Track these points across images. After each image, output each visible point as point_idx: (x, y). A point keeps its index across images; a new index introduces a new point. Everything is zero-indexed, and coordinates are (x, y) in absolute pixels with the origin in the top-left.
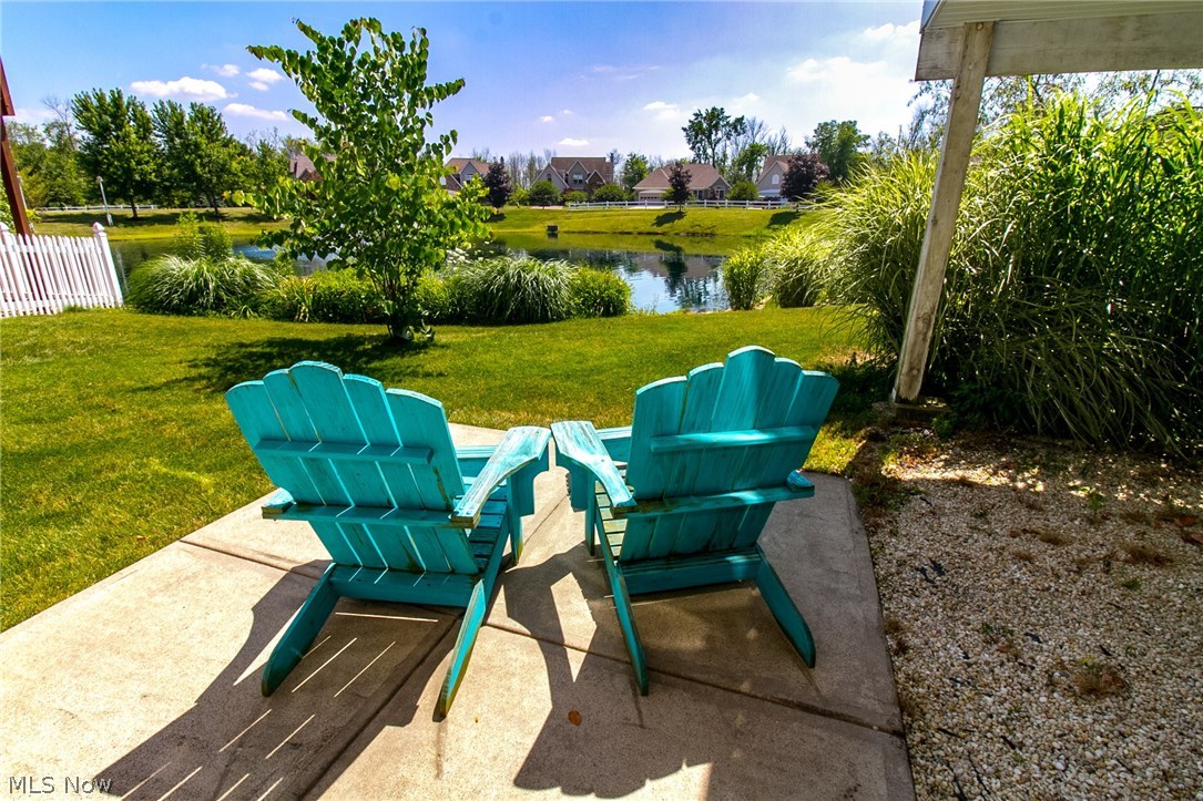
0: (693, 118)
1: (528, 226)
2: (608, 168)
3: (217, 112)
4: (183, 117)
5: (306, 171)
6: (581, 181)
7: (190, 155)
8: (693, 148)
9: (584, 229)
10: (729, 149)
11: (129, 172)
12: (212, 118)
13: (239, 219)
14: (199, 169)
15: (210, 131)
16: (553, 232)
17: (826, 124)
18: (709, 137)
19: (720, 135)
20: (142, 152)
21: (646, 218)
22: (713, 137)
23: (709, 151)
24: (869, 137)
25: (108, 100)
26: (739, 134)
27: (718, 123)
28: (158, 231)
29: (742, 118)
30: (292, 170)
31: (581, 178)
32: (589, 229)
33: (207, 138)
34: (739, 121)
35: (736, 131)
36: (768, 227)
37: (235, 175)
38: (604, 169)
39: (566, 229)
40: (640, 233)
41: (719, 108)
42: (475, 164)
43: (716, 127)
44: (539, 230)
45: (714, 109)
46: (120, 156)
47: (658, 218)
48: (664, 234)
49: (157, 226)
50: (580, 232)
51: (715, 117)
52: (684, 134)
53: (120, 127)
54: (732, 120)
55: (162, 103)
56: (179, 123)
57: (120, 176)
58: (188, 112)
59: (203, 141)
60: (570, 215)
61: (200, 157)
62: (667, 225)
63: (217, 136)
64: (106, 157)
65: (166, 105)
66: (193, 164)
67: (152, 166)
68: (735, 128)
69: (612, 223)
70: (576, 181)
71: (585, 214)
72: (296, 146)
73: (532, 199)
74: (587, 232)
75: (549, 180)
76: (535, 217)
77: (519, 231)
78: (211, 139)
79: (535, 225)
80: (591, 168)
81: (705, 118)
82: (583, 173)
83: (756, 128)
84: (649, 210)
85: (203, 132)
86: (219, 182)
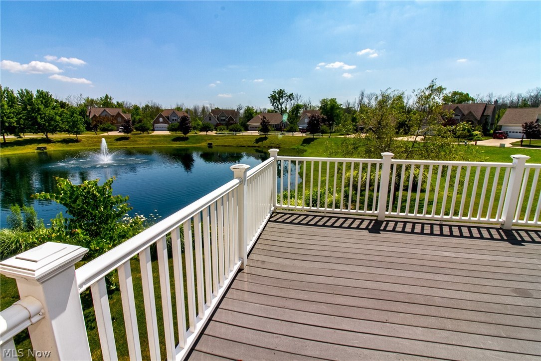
0: (272, 93)
1: (199, 143)
2: (236, 114)
4: (32, 96)
5: (95, 115)
6: (224, 120)
7: (35, 113)
8: (273, 105)
9: (224, 144)
10: (288, 106)
12: (47, 96)
13: (59, 142)
14: (39, 120)
15: (46, 102)
17: (325, 99)
18: (279, 101)
19: (284, 100)
20: (10, 113)
21: (252, 139)
22: (281, 101)
23: (279, 107)
24: (342, 105)
26: (291, 100)
27: (282, 95)
30: (88, 114)
31: (224, 118)
32: (226, 144)
33: (45, 105)
34: (291, 95)
35: (290, 99)
36: (302, 145)
37: (58, 122)
38: (235, 115)
39: (216, 144)
40: (248, 146)
41: (283, 89)
42: (176, 112)
43: (282, 97)
45: (281, 90)
47: (256, 140)
48: (259, 147)
50: (222, 146)
51: (281, 93)
52: (269, 99)
54: (288, 94)
55: (22, 90)
56: (30, 99)
58: (34, 94)
59: (42, 107)
60: (217, 137)
61: (40, 114)
62: (260, 143)
63: (50, 104)
65: (24, 91)
66: (36, 117)
67: (15, 119)
68: (290, 97)
69: (236, 142)
70: (222, 120)
71: (225, 137)
72: (91, 103)
73: (201, 130)
74: (225, 146)
75: (210, 120)
76: (202, 138)
77: (195, 145)
78: (46, 106)
79: (202, 142)
80: (228, 114)
81: (277, 93)
82: (225, 116)
83: (299, 97)
84: (253, 136)
85: (42, 103)
86: (50, 125)
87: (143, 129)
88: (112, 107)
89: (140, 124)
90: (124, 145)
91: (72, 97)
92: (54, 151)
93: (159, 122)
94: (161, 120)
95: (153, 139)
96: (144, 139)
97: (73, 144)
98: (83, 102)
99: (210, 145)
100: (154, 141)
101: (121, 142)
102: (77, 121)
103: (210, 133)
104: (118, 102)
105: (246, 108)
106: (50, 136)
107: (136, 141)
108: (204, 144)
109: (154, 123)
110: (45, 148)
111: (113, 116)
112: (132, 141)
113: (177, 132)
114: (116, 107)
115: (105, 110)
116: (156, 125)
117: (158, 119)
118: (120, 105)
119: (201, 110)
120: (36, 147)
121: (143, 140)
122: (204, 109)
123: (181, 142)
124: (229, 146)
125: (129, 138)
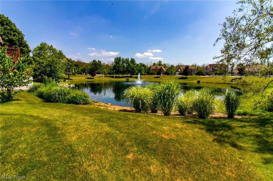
1: (193, 80)
3: (135, 59)
5: (153, 69)
9: (208, 82)
11: (119, 69)
14: (129, 69)
16: (199, 82)
20: (121, 66)
21: (229, 79)
25: (119, 58)
28: (120, 79)
30: (151, 69)
32: (209, 82)
39: (202, 82)
44: (195, 81)
46: (118, 67)
47: (232, 80)
49: (121, 78)
50: (206, 83)
53: (119, 62)
56: (128, 61)
57: (117, 70)
58: (130, 60)
60: (205, 78)
63: (134, 63)
64: (116, 67)
65: (127, 59)
67: (122, 68)
69: (217, 80)
70: (215, 70)
71: (210, 78)
74: (209, 83)
75: (207, 70)
76: (196, 78)
78: (132, 64)
79: (194, 80)
82: (218, 68)
86: (132, 71)
90: (156, 80)
91: (148, 63)
93: (178, 72)
101: (156, 79)
107: (162, 78)
110: (129, 79)
111: (159, 69)
114: (162, 65)
115: (157, 67)
116: (176, 73)
117: (178, 70)
120: (126, 79)
121: (165, 78)
123: (182, 80)
124: (211, 83)
125: (160, 77)
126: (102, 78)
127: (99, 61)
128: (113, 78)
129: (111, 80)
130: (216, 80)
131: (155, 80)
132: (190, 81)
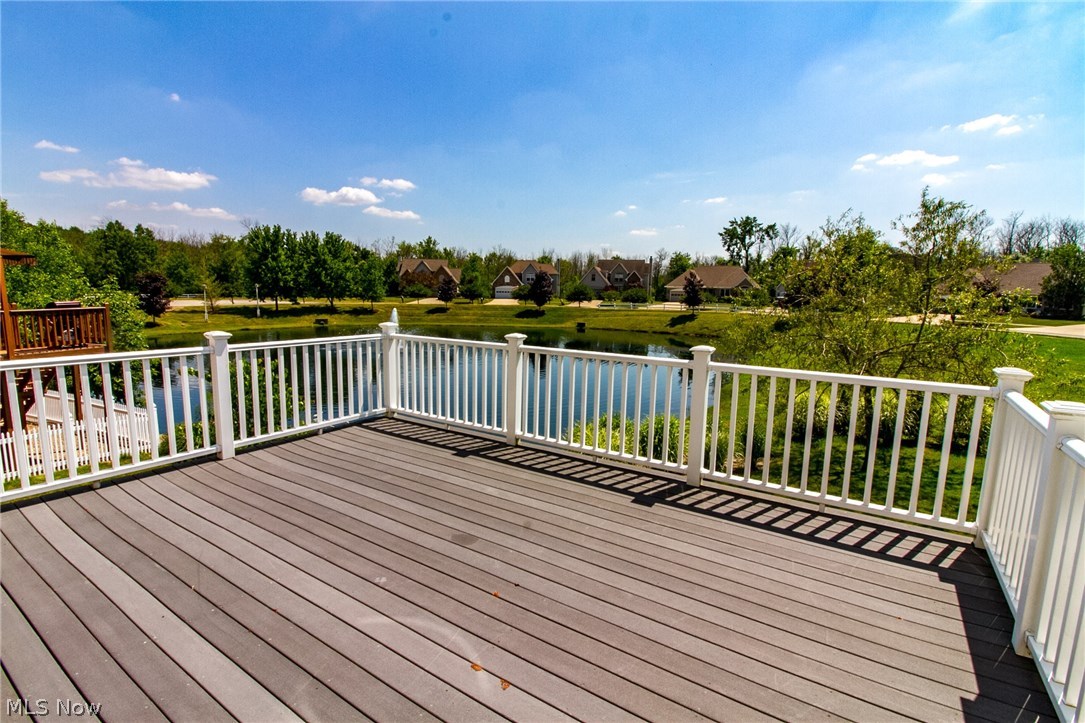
0: (728, 226)
1: (562, 322)
2: (647, 268)
4: (317, 241)
5: (407, 271)
6: (621, 280)
7: (319, 268)
8: (728, 250)
9: (607, 327)
10: (763, 250)
11: (276, 280)
12: (339, 241)
13: (347, 312)
14: (323, 278)
15: (335, 251)
18: (743, 241)
19: (753, 239)
20: (287, 267)
21: (663, 319)
22: (747, 241)
23: (743, 253)
25: (272, 231)
26: (772, 239)
27: (751, 229)
28: (288, 322)
29: (774, 225)
30: (398, 270)
31: (621, 276)
32: (611, 327)
33: (333, 256)
34: (772, 227)
35: (769, 235)
37: (348, 281)
38: (643, 269)
39: (592, 326)
40: (655, 332)
41: (752, 217)
42: (536, 265)
43: (750, 233)
45: (748, 218)
46: (271, 270)
47: (673, 319)
48: (675, 334)
49: (289, 318)
50: (604, 329)
51: (748, 225)
52: (721, 238)
53: (276, 250)
54: (765, 227)
55: (307, 233)
56: (316, 246)
57: (270, 284)
58: (322, 238)
59: (328, 258)
60: (599, 313)
61: (326, 269)
62: (679, 326)
63: (341, 253)
64: (263, 270)
65: (310, 234)
66: (320, 274)
67: (292, 276)
68: (767, 233)
69: (632, 322)
70: (616, 279)
71: (611, 313)
72: (406, 250)
73: (571, 298)
74: (609, 330)
75: (593, 279)
76: (570, 314)
77: (554, 326)
78: (335, 255)
79: (566, 321)
80: (630, 269)
81: (740, 225)
82: (623, 272)
83: (790, 232)
84: (667, 311)
85: (330, 252)
86: (336, 286)
87: (472, 295)
88: (436, 257)
89: (469, 286)
90: (438, 320)
91: (381, 242)
92: (337, 326)
93: (503, 284)
94: (507, 279)
95: (485, 312)
96: (471, 312)
97: (366, 316)
98: (395, 249)
99: (581, 327)
100: (485, 315)
101: (434, 316)
102: (375, 280)
103: (585, 304)
104: (445, 250)
105: (674, 256)
106: (337, 303)
107: (457, 315)
108: (570, 325)
109: (496, 284)
110: (326, 321)
111: (432, 273)
112: (451, 314)
113: (529, 301)
114: (441, 257)
115: (422, 263)
116: (498, 289)
117: (503, 277)
118: (448, 254)
119: (585, 260)
120: (314, 319)
121: (468, 314)
122: (591, 259)
123: (530, 319)
124: (616, 330)
125: (448, 309)
126: (197, 318)
127: (139, 228)
128: (254, 319)
129: (247, 330)
130: (629, 319)
131: (434, 321)
132: (555, 323)
